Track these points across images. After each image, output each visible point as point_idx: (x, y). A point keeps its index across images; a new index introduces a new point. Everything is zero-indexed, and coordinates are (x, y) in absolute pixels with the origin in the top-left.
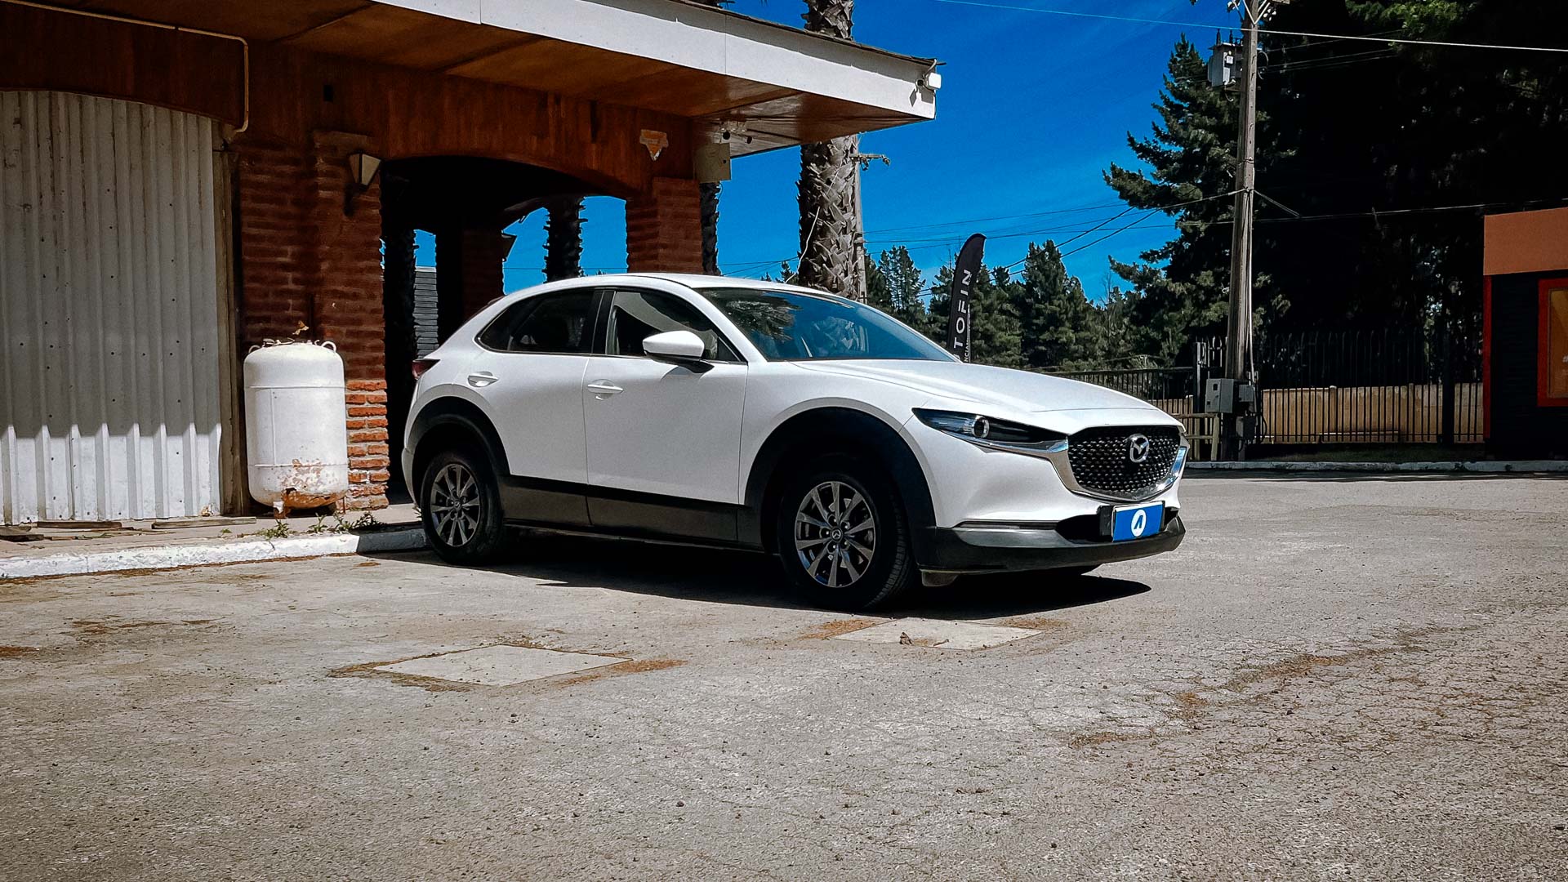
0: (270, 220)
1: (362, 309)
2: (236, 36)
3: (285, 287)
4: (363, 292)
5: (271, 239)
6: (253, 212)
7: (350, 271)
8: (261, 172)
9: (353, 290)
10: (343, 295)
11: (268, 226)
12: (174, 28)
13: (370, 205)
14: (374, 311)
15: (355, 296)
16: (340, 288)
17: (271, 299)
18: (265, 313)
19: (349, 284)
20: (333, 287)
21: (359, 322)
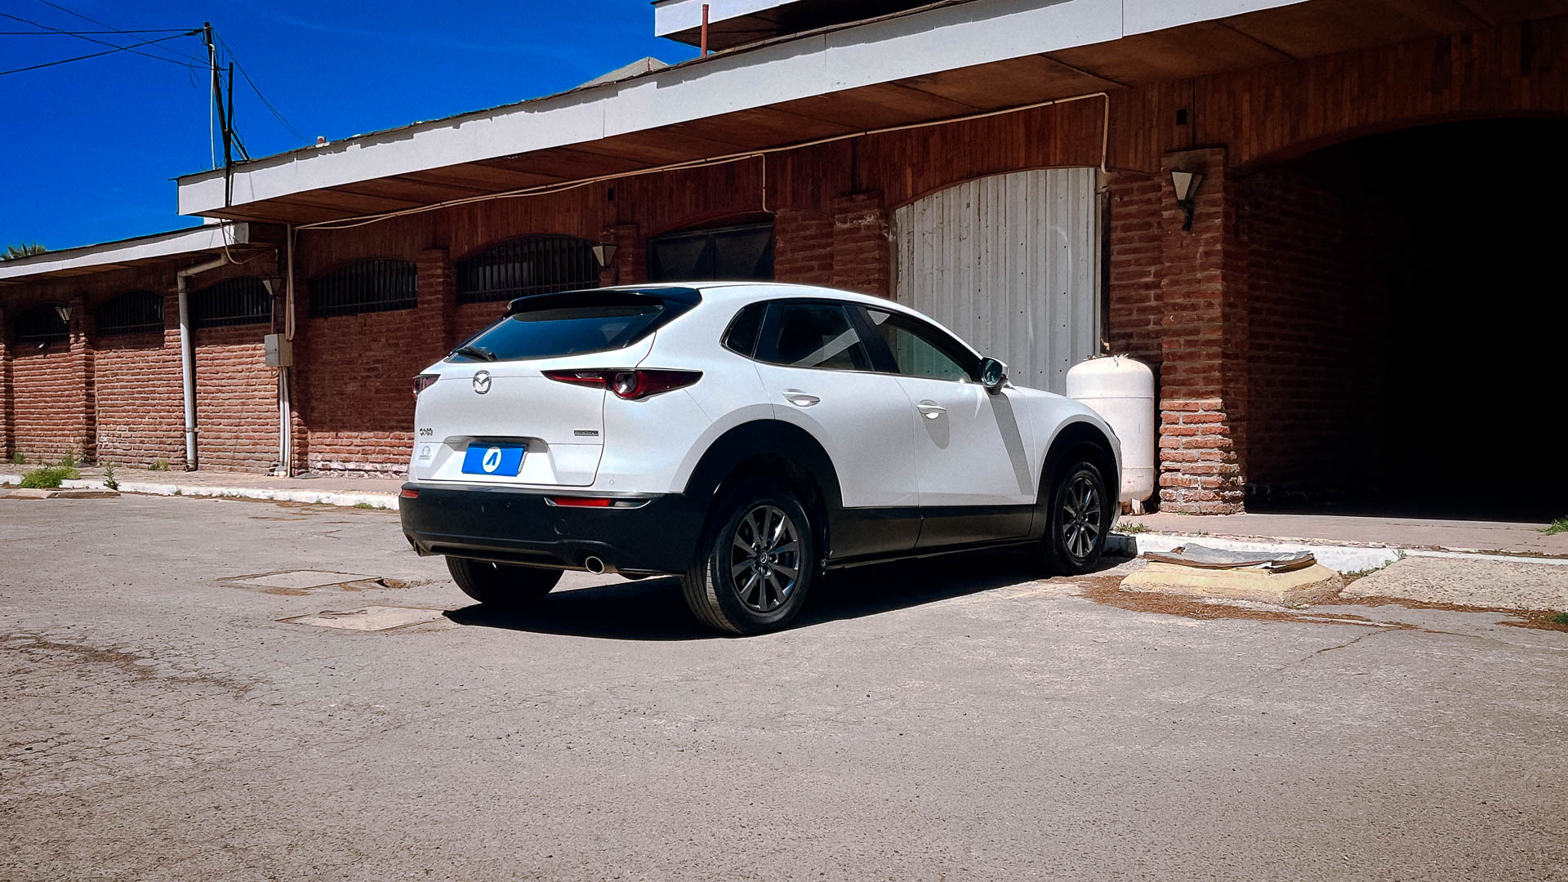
0: (1136, 245)
1: (1200, 319)
2: (1099, 92)
3: (1148, 304)
4: (1202, 301)
5: (1138, 263)
6: (1121, 241)
7: (1189, 282)
8: (1131, 203)
9: (1193, 300)
10: (1184, 308)
11: (1135, 251)
12: (1051, 103)
13: (1210, 216)
14: (1211, 320)
15: (1194, 307)
16: (1180, 301)
17: (1135, 316)
18: (1130, 330)
19: (1188, 295)
20: (1172, 301)
21: (1196, 332)
